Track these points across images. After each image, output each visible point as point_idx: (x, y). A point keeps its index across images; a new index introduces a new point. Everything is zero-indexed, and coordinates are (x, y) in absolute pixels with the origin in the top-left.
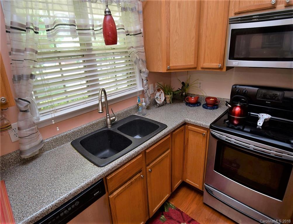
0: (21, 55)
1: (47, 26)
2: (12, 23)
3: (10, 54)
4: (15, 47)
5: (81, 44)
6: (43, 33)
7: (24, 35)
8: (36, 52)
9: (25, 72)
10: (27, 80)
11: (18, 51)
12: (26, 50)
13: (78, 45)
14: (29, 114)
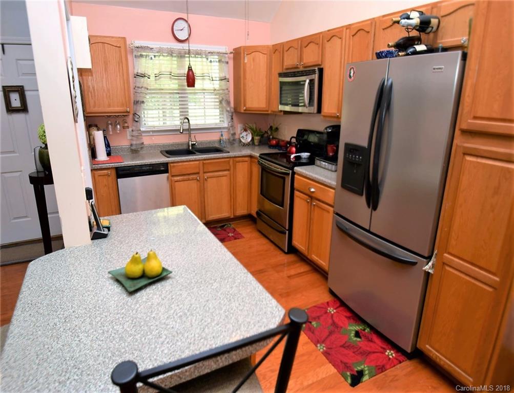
0: (139, 90)
1: (156, 74)
2: (137, 73)
3: (134, 89)
4: (137, 85)
5: (179, 85)
6: (152, 78)
7: (142, 79)
8: (147, 89)
9: (141, 99)
10: (140, 104)
11: (139, 87)
12: (142, 87)
13: (177, 86)
14: (138, 123)
